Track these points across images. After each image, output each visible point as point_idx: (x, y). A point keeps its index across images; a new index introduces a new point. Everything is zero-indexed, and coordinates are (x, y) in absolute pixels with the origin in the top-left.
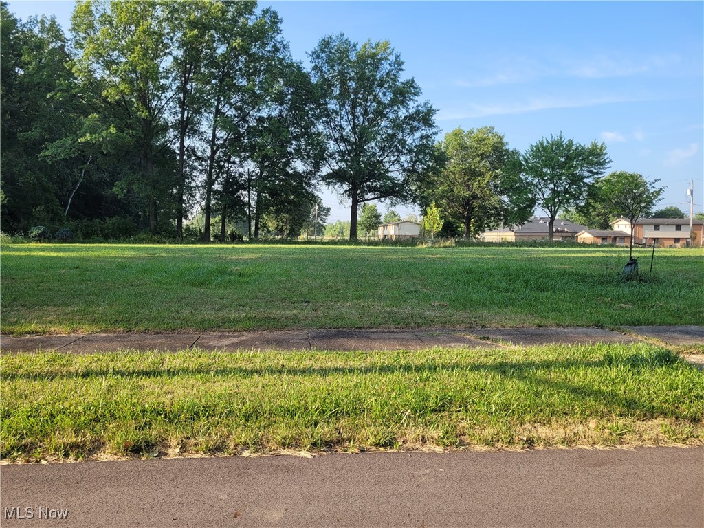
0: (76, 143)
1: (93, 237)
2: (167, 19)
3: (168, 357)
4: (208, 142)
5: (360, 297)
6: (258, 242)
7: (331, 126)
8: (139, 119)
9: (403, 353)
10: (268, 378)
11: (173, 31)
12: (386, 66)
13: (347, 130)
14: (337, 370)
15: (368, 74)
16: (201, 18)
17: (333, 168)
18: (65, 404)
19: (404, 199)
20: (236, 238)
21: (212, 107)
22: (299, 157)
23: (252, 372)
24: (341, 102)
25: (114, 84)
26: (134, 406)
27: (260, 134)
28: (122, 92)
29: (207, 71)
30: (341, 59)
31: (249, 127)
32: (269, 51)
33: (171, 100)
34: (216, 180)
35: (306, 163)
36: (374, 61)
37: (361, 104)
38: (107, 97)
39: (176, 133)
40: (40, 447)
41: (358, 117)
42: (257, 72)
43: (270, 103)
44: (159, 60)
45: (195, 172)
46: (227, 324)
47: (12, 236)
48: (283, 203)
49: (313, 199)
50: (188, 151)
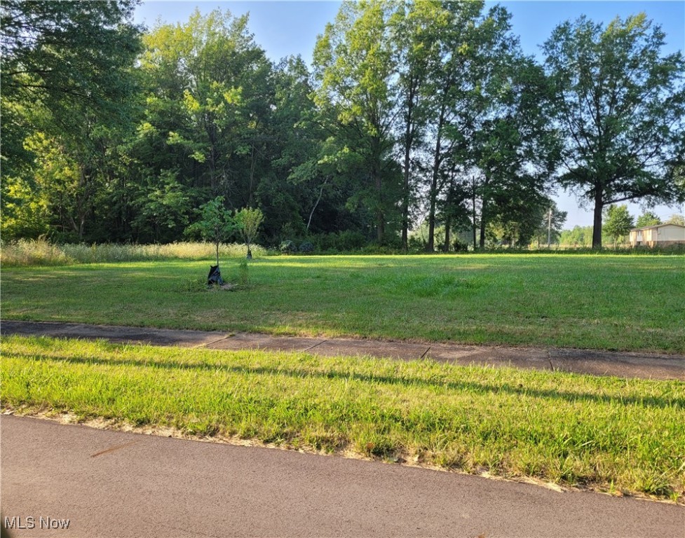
0: (316, 165)
1: (330, 249)
2: (394, 38)
3: (401, 365)
4: (433, 152)
5: (611, 314)
6: (484, 251)
7: (568, 121)
8: (369, 138)
9: (676, 384)
10: (504, 397)
11: (400, 48)
12: (640, 43)
13: (588, 124)
14: (587, 397)
15: (617, 55)
16: (427, 31)
17: (571, 167)
18: (315, 400)
19: (667, 197)
20: (460, 248)
21: (436, 116)
22: (530, 159)
23: (487, 389)
24: (581, 92)
25: (347, 107)
26: (373, 410)
27: (486, 138)
28: (354, 114)
29: (432, 82)
30: (581, 44)
31: (474, 132)
32: (497, 51)
33: (397, 116)
34: (440, 190)
35: (538, 164)
36: (625, 39)
37: (607, 92)
38: (342, 120)
39: (401, 147)
40: (298, 436)
41: (603, 107)
42: (483, 75)
43: (497, 105)
44: (386, 78)
45: (419, 183)
46: (457, 336)
47: (267, 249)
48: (511, 209)
49: (547, 203)
50: (412, 163)
